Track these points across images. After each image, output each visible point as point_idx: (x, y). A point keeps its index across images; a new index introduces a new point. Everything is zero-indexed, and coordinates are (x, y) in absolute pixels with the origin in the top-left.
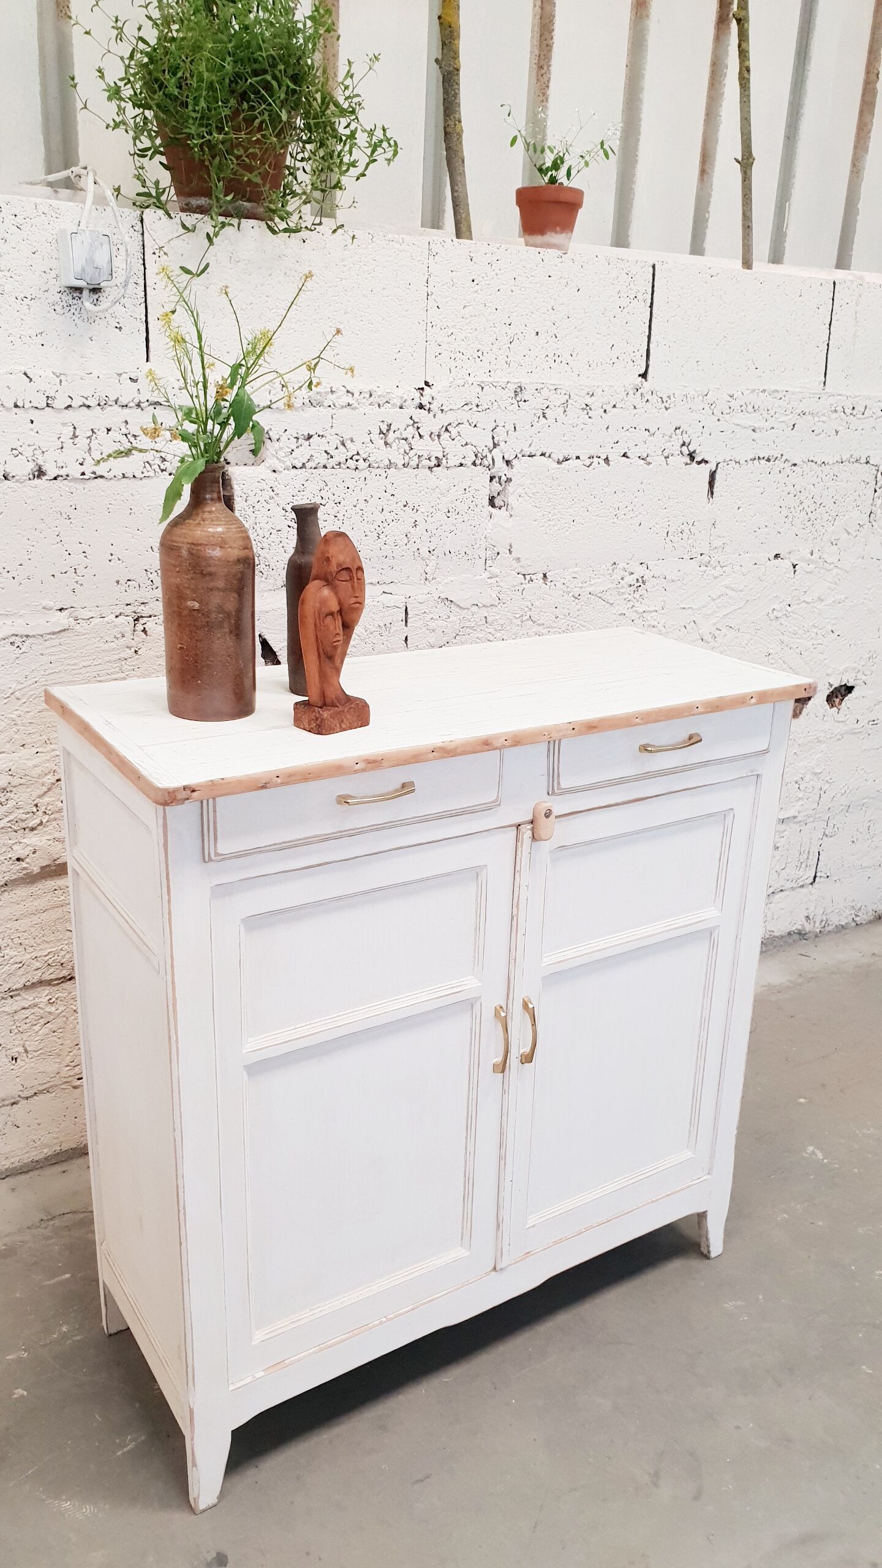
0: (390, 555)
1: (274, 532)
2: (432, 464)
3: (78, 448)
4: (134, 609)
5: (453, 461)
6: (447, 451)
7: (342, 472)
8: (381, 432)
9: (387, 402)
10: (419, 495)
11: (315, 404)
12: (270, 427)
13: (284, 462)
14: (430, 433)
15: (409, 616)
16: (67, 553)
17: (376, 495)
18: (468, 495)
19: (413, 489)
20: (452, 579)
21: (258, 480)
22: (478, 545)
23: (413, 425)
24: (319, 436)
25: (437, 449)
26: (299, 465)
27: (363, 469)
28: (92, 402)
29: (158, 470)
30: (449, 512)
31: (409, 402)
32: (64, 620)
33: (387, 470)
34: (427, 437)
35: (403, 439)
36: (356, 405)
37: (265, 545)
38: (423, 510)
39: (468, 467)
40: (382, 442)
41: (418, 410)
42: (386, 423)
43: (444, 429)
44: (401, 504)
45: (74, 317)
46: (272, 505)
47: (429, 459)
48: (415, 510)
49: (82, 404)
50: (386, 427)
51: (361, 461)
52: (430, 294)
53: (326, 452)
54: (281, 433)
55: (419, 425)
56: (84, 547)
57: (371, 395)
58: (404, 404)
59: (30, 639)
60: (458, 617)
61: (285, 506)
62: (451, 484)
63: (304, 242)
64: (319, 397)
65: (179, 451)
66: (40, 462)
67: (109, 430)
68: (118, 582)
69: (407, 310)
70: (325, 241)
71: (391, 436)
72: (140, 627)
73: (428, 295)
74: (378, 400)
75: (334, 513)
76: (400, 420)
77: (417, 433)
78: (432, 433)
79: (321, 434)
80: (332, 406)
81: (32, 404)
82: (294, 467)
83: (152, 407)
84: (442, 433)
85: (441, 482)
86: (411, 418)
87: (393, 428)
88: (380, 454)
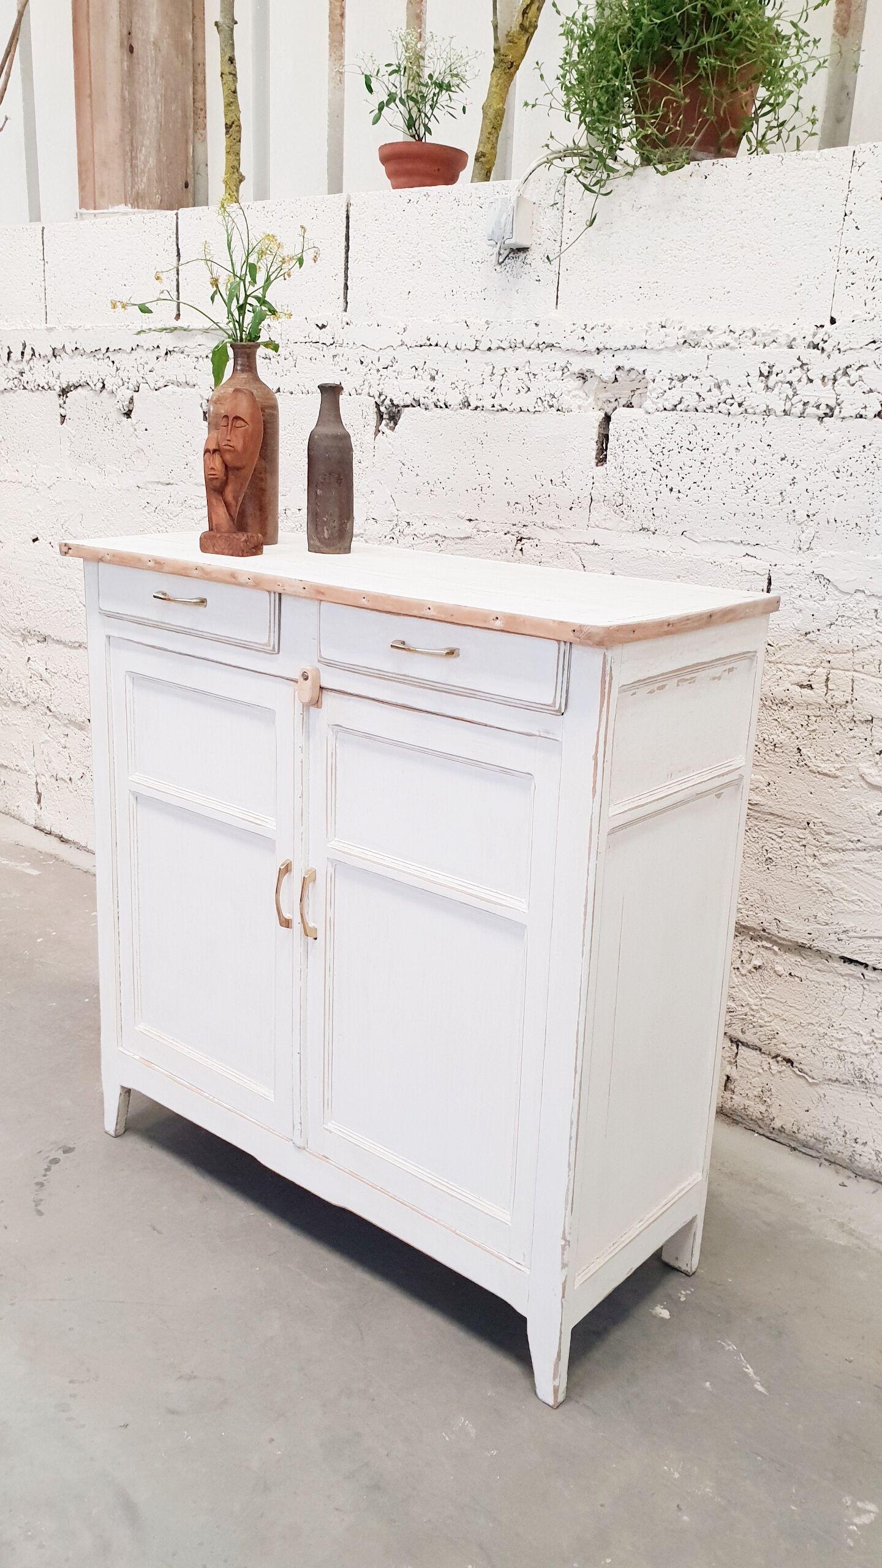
0: (758, 514)
1: (639, 473)
2: (821, 413)
3: (493, 384)
4: (518, 529)
5: (848, 410)
6: (841, 398)
7: (713, 417)
8: (761, 374)
9: (774, 341)
10: (802, 448)
11: (693, 345)
12: (646, 367)
13: (656, 403)
14: (822, 376)
15: (772, 587)
16: (478, 473)
17: (749, 445)
18: (867, 453)
19: (794, 441)
20: (833, 553)
21: (630, 420)
22: (875, 518)
23: (801, 366)
24: (693, 377)
25: (831, 395)
26: (669, 407)
27: (735, 415)
28: (505, 345)
29: (546, 406)
30: (838, 472)
31: (799, 340)
32: (468, 529)
33: (766, 417)
34: (818, 381)
35: (788, 382)
36: (733, 344)
37: (630, 486)
38: (804, 466)
39: (871, 419)
40: (763, 385)
41: (811, 350)
42: (767, 364)
43: (841, 372)
44: (778, 457)
45: (508, 274)
46: (640, 447)
47: (818, 407)
48: (795, 465)
49: (497, 346)
50: (768, 369)
51: (736, 405)
52: (848, 213)
53: (697, 394)
54: (655, 374)
55: (809, 367)
56: (489, 469)
57: (755, 334)
58: (793, 343)
59: (448, 540)
60: (837, 602)
61: (651, 448)
62: (845, 439)
63: (706, 177)
64: (695, 337)
65: (565, 389)
66: (468, 396)
67: (517, 369)
68: (509, 503)
69: (815, 237)
70: (728, 173)
71: (773, 379)
72: (519, 546)
73: (846, 215)
74: (763, 339)
75: (700, 459)
76: (784, 360)
77: (805, 375)
78: (824, 377)
79: (695, 376)
80: (709, 346)
81: (467, 347)
82: (665, 409)
83: (549, 349)
84: (838, 377)
85: (832, 435)
86: (799, 359)
87: (775, 370)
88: (758, 398)
